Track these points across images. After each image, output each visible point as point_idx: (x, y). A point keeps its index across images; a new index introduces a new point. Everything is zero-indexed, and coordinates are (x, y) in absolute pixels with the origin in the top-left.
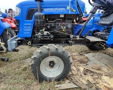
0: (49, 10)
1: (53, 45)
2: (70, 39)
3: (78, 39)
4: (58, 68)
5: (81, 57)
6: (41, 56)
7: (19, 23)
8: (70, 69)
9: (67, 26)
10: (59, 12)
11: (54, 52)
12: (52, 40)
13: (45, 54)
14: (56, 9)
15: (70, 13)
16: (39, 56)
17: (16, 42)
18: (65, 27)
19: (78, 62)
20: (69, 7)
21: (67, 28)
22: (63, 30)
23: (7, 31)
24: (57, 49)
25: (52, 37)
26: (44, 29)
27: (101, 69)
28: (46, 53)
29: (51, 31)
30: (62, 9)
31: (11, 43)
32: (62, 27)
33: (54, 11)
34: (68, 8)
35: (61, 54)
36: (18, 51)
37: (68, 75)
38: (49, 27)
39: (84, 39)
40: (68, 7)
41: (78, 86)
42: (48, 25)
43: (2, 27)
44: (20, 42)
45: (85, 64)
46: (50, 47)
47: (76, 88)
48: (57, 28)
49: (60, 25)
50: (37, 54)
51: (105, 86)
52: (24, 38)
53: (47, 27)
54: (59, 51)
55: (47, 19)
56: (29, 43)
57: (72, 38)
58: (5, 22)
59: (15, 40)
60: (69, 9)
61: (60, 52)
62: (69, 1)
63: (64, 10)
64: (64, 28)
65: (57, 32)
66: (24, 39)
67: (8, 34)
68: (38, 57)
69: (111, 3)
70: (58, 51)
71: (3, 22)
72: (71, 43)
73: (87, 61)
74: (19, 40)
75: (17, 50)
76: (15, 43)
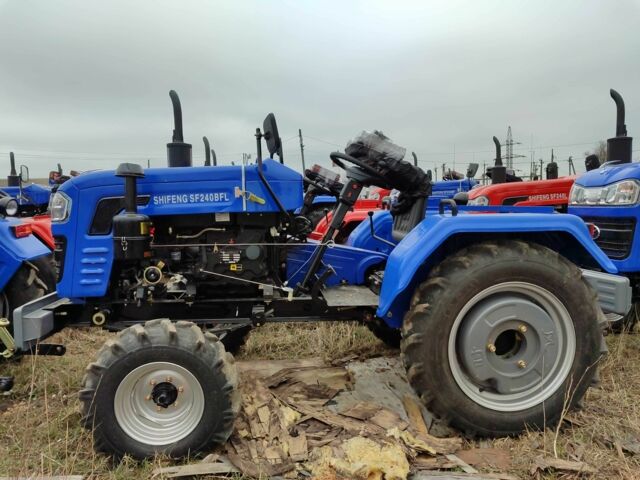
0: (171, 201)
1: (166, 322)
2: (261, 299)
3: (290, 298)
4: (189, 408)
5: (319, 375)
6: (117, 362)
7: (63, 246)
8: (228, 411)
9: (244, 251)
10: (207, 205)
11: (163, 347)
12: (190, 303)
13: (131, 353)
14: (194, 197)
15: (245, 209)
16: (109, 362)
17: (47, 313)
18: (237, 257)
19: (302, 392)
20: (241, 189)
21: (244, 259)
22: (233, 268)
23: (33, 272)
24: (173, 336)
25: (191, 292)
26: (161, 264)
27: (373, 418)
28: (133, 351)
29: (187, 269)
30: (217, 196)
31: (26, 316)
32: (226, 257)
33: (189, 202)
34: (238, 193)
35: (188, 354)
36: (63, 351)
37: (221, 435)
38: (177, 256)
39: (310, 298)
40: (237, 188)
41: (239, 469)
42: (172, 250)
43: (11, 258)
44: (64, 313)
45: (323, 402)
46: (152, 330)
47: (224, 474)
48: (204, 259)
49: (216, 249)
50: (106, 355)
51: (331, 467)
52: (82, 298)
53: (170, 257)
54: (180, 343)
55: (170, 229)
56: (99, 319)
57: (269, 297)
58: (27, 235)
59: (46, 307)
60: (241, 196)
61: (186, 346)
62: (241, 171)
63: (223, 199)
64: (232, 259)
65: (209, 275)
66: (84, 302)
67: (35, 282)
68: (107, 365)
69: (397, 170)
70: (177, 345)
71: (16, 238)
72: (259, 314)
73: (342, 391)
74: (62, 308)
75: (58, 348)
76: (44, 320)
